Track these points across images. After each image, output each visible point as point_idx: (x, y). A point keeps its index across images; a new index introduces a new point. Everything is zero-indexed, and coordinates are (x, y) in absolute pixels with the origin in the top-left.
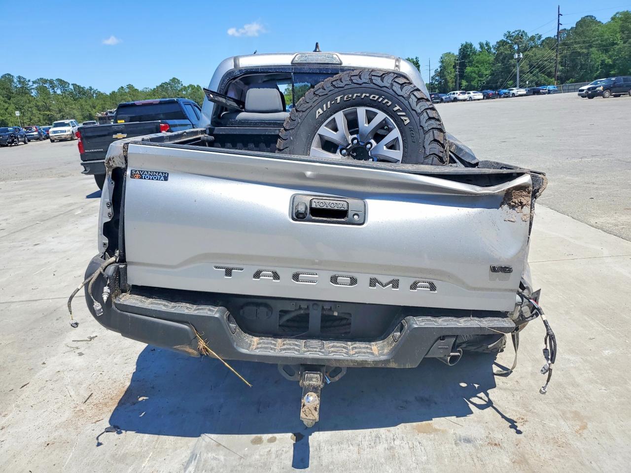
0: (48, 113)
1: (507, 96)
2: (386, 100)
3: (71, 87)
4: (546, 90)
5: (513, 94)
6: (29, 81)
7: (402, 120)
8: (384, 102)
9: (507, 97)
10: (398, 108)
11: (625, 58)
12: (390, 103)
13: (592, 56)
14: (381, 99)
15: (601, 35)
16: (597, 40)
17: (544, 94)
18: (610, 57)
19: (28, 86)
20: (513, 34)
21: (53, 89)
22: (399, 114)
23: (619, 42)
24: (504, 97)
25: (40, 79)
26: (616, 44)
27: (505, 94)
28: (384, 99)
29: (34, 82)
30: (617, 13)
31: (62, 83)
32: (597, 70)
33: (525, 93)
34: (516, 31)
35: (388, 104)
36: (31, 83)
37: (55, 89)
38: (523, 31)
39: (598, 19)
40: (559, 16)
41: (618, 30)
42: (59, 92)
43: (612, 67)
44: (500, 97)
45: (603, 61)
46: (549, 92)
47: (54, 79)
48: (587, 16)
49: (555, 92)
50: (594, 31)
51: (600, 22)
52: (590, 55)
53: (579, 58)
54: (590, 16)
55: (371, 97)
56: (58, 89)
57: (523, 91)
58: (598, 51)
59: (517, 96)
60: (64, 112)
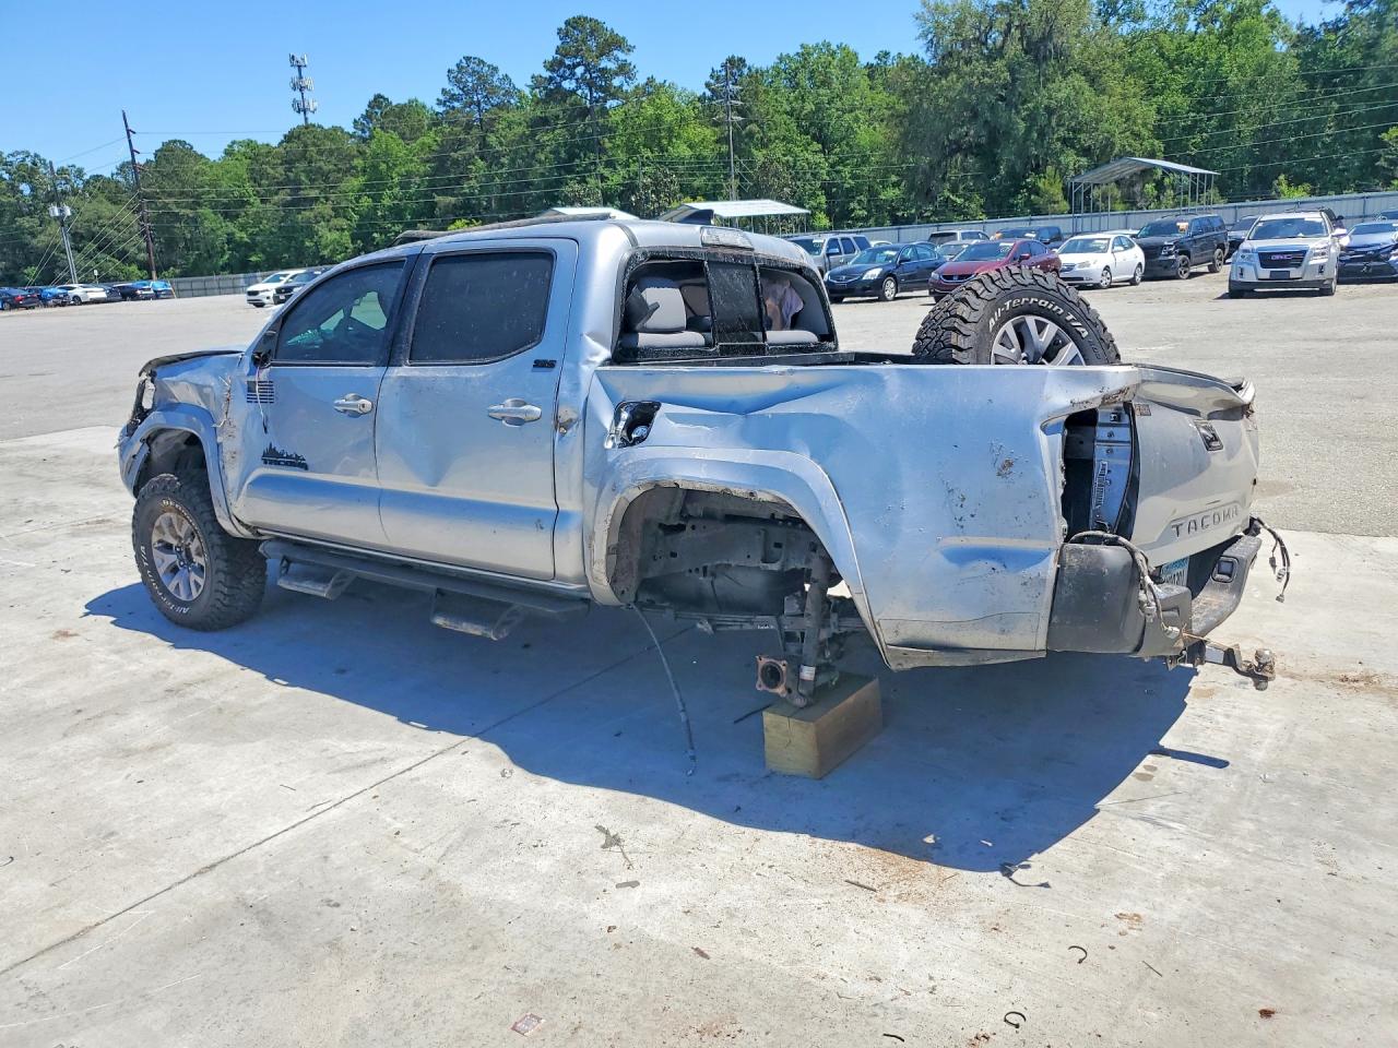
1: (62, 302)
2: (1057, 307)
4: (149, 289)
5: (76, 297)
7: (1078, 332)
8: (1055, 309)
9: (63, 305)
10: (1071, 317)
11: (272, 233)
12: (1062, 311)
13: (206, 224)
14: (1051, 306)
15: (213, 184)
16: (209, 193)
17: (147, 298)
18: (243, 228)
20: (11, 159)
22: (1074, 324)
23: (252, 200)
24: (57, 305)
26: (248, 202)
27: (56, 297)
28: (1054, 306)
30: (234, 143)
32: (223, 253)
33: (103, 295)
34: (18, 153)
35: (1060, 312)
38: (36, 156)
39: (198, 149)
40: (129, 136)
41: (245, 176)
43: (251, 247)
44: (46, 305)
45: (230, 236)
46: (157, 296)
48: (175, 141)
49: (168, 295)
50: (197, 173)
51: (202, 156)
52: (202, 223)
53: (178, 225)
54: (180, 141)
55: (1040, 303)
57: (99, 292)
58: (215, 214)
59: (86, 303)
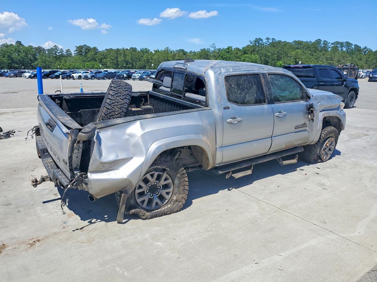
0: (331, 62)
3: (353, 47)
6: (329, 43)
19: (328, 46)
21: (342, 48)
25: (336, 42)
29: (332, 44)
31: (348, 44)
36: (330, 45)
37: (343, 48)
42: (344, 49)
47: (344, 42)
56: (344, 48)
60: (341, 62)
